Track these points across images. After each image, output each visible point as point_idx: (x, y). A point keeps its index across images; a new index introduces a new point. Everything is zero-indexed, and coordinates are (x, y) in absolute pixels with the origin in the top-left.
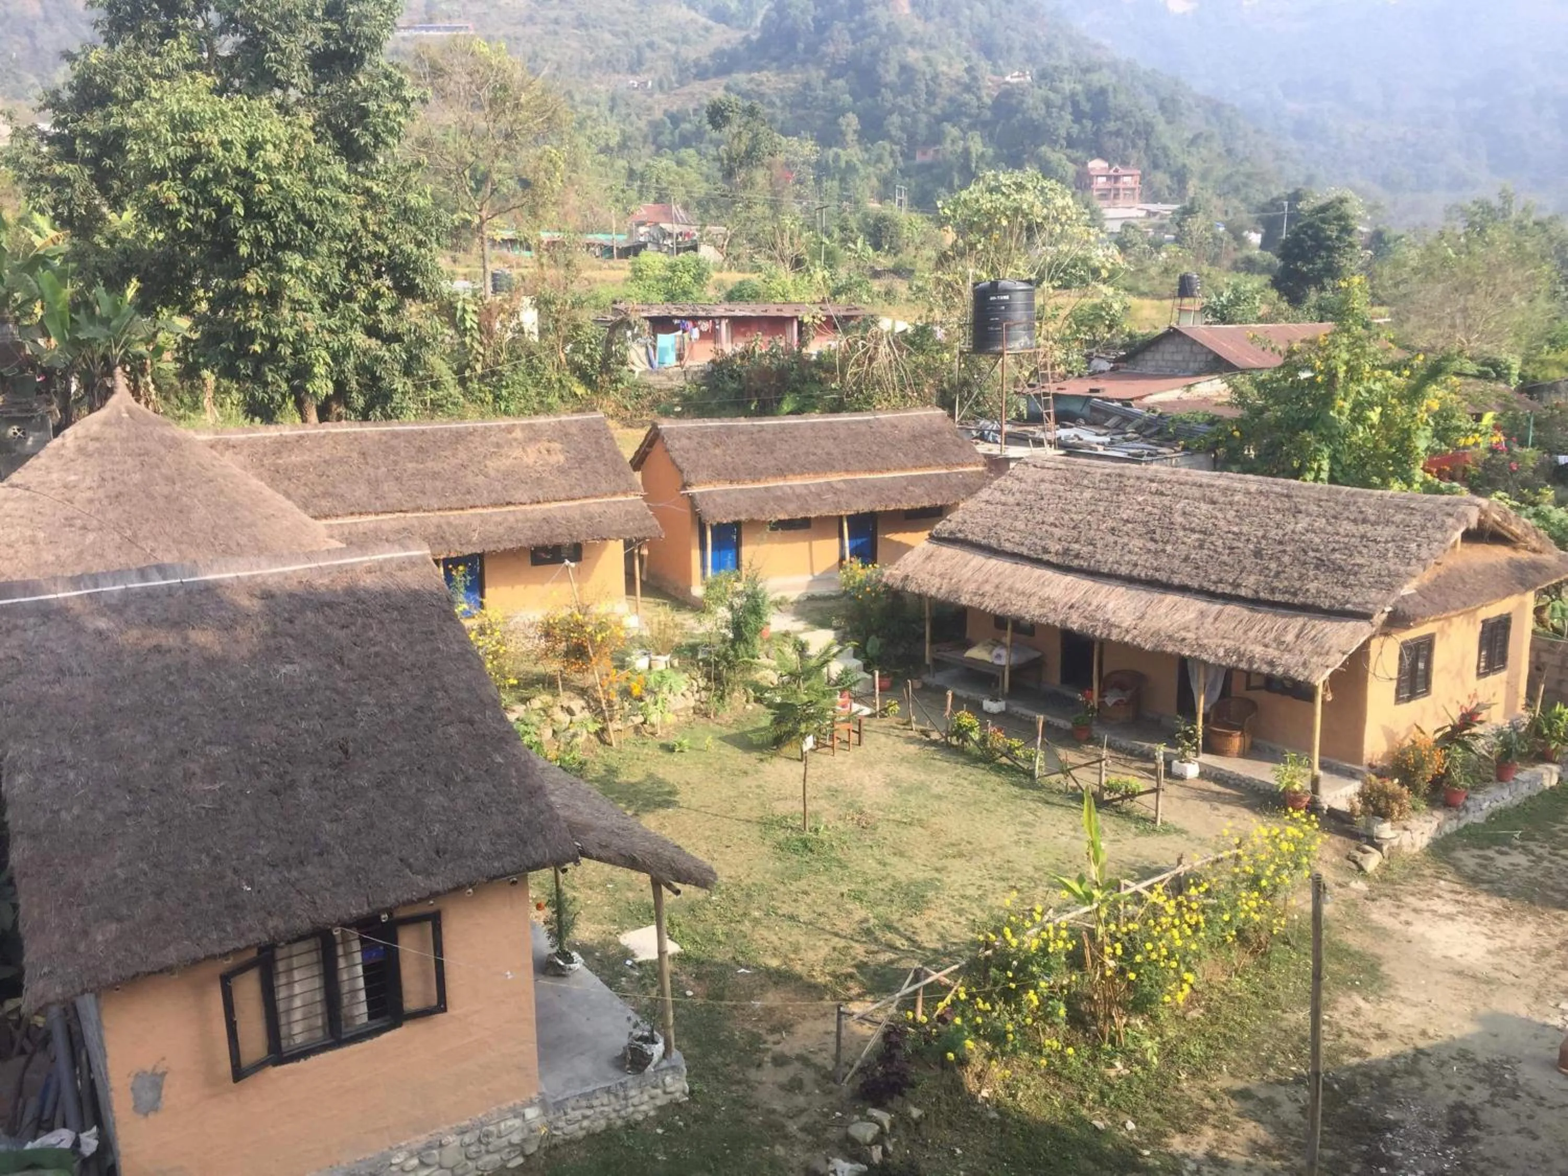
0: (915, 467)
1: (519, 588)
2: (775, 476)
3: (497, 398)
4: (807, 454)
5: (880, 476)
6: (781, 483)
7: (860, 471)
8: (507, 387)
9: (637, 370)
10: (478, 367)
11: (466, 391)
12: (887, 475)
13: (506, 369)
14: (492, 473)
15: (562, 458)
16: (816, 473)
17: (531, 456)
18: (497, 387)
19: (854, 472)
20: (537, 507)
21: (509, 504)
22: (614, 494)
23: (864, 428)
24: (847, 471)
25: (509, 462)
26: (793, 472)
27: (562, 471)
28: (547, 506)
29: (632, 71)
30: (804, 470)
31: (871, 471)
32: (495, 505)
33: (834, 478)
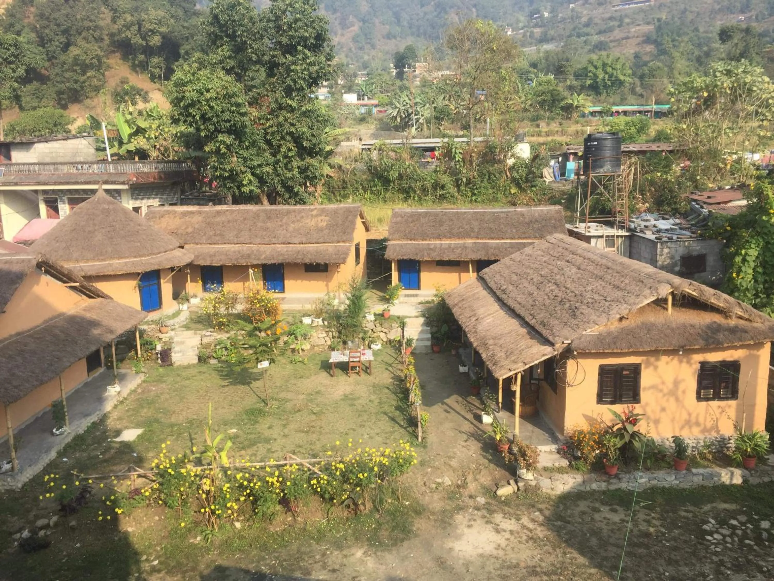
0: (520, 238)
1: (299, 282)
2: (435, 238)
3: (473, 194)
4: (459, 228)
5: (498, 241)
6: (438, 242)
7: (485, 238)
8: (477, 189)
9: (548, 181)
10: (464, 180)
11: (459, 191)
12: (503, 241)
13: (478, 181)
14: (291, 229)
15: (325, 224)
16: (459, 238)
17: (311, 223)
18: (472, 189)
19: (482, 238)
20: (302, 245)
21: (289, 243)
22: (339, 242)
23: (502, 215)
24: (477, 238)
25: (301, 224)
26: (445, 237)
27: (321, 230)
28: (306, 245)
29: (742, 12)
30: (451, 235)
31: (492, 238)
32: (284, 243)
33: (469, 242)
